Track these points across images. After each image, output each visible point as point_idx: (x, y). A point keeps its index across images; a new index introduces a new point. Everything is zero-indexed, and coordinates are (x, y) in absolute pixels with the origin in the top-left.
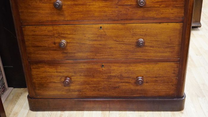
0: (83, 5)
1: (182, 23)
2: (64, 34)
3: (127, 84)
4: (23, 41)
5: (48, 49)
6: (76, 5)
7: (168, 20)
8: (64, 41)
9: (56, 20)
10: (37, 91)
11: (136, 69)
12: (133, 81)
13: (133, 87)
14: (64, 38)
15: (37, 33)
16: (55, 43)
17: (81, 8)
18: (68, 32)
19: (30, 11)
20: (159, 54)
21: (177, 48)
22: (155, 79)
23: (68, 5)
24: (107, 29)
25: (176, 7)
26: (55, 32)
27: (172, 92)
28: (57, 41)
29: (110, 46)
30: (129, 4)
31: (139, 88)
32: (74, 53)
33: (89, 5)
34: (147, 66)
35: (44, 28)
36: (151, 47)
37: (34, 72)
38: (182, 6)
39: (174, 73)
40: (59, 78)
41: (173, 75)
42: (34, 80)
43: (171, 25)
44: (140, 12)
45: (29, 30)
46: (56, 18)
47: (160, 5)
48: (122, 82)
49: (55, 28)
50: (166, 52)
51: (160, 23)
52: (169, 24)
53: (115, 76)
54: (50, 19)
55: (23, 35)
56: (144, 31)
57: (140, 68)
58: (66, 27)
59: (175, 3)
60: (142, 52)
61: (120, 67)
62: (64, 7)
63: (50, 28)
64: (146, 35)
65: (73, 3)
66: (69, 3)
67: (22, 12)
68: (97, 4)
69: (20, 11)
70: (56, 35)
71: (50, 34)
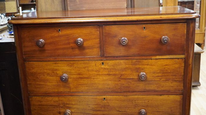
0: (87, 78)
1: (182, 96)
2: (69, 104)
4: (30, 111)
6: (81, 78)
7: (168, 93)
8: (69, 111)
9: (62, 92)
14: (69, 108)
15: (43, 103)
16: (60, 113)
18: (73, 103)
19: (38, 83)
23: (74, 78)
24: (110, 100)
25: (176, 81)
26: (61, 102)
28: (62, 110)
30: (131, 77)
33: (94, 79)
35: (50, 98)
38: (181, 79)
43: (172, 97)
44: (141, 85)
45: (35, 100)
46: (62, 90)
47: (160, 79)
49: (61, 98)
51: (161, 95)
52: (170, 96)
54: (56, 91)
55: (29, 104)
56: (146, 102)
58: (71, 98)
59: (174, 77)
62: (69, 80)
63: (56, 99)
64: (147, 106)
65: (78, 76)
66: (75, 76)
67: (30, 84)
68: (101, 77)
69: (28, 83)
70: (61, 105)
71: (55, 104)
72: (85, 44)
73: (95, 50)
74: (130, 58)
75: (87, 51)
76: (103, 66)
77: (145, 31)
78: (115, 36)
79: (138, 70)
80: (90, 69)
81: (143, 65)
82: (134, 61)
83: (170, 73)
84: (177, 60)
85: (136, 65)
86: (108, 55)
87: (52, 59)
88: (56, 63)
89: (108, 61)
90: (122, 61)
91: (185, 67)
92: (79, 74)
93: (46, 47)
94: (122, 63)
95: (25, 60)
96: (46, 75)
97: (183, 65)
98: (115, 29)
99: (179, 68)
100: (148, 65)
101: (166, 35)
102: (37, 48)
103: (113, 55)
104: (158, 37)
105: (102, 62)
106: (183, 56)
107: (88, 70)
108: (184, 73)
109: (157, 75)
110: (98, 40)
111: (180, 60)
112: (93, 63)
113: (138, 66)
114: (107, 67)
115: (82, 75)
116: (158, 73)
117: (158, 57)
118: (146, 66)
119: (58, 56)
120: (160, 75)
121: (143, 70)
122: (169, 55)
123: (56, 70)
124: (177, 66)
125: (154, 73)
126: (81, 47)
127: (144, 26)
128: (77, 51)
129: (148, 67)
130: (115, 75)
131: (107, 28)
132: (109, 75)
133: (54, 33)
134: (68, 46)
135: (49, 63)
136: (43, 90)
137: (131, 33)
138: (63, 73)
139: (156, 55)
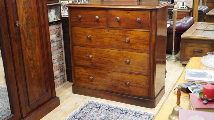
0: (100, 38)
1: (149, 54)
2: (91, 52)
3: (121, 85)
4: (73, 54)
5: (83, 59)
6: (98, 38)
7: (141, 51)
8: (91, 56)
9: (88, 45)
10: (77, 82)
11: (126, 77)
12: (124, 84)
13: (124, 88)
14: (91, 54)
15: (79, 50)
16: (87, 57)
17: (99, 40)
18: (93, 52)
19: (77, 39)
20: (138, 70)
21: (147, 68)
22: (136, 85)
24: (111, 52)
25: (145, 45)
26: (87, 50)
27: (146, 95)
28: (88, 55)
29: (113, 62)
30: (122, 40)
31: (127, 88)
32: (95, 63)
33: (104, 39)
34: (132, 76)
35: (83, 48)
36: (133, 65)
37: (76, 71)
38: (148, 44)
39: (146, 83)
40: (87, 76)
41: (146, 84)
42: (76, 76)
43: (143, 54)
44: (127, 45)
45: (76, 48)
46: (88, 44)
47: (137, 43)
48: (118, 84)
49: (87, 48)
50: (141, 69)
51: (138, 52)
52: (142, 53)
53: (115, 80)
54: (86, 44)
55: (73, 51)
56: (130, 55)
57: (128, 77)
58: (92, 49)
59: (144, 42)
60: (129, 67)
61: (118, 74)
62: (92, 38)
63: (85, 48)
64: (130, 58)
65: (96, 37)
66: (95, 37)
67: (74, 39)
68: (107, 39)
69: (73, 38)
70: (88, 52)
71: (85, 51)
72: (100, 20)
73: (104, 23)
74: (121, 29)
75: (101, 23)
76: (108, 33)
77: (129, 15)
78: (114, 16)
79: (126, 36)
80: (102, 33)
81: (128, 33)
82: (124, 31)
83: (142, 40)
84: (145, 32)
85: (124, 33)
86: (110, 27)
87: (84, 26)
88: (86, 29)
89: (111, 30)
90: (117, 30)
91: (150, 37)
92: (96, 36)
93: (82, 20)
94: (117, 32)
95: (72, 26)
96: (81, 35)
97: (149, 36)
98: (114, 12)
99: (147, 37)
100: (130, 34)
101: (140, 17)
102: (78, 20)
103: (113, 26)
104: (135, 18)
105: (108, 30)
106: (148, 30)
107: (101, 34)
108: (150, 40)
109: (135, 40)
110: (105, 18)
111: (147, 33)
112: (103, 31)
113: (125, 34)
114: (110, 33)
115: (98, 36)
116: (135, 39)
117: (135, 30)
118: (129, 35)
119: (87, 25)
120: (137, 40)
121: (128, 36)
122: (141, 29)
123: (86, 32)
124: (146, 36)
125: (134, 39)
126: (98, 21)
127: (128, 12)
128: (96, 23)
129: (131, 35)
130: (114, 38)
131: (110, 12)
132: (111, 37)
133: (85, 13)
134: (92, 20)
135: (83, 28)
136: (79, 43)
137: (122, 15)
138: (89, 34)
139: (135, 29)
